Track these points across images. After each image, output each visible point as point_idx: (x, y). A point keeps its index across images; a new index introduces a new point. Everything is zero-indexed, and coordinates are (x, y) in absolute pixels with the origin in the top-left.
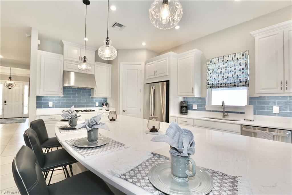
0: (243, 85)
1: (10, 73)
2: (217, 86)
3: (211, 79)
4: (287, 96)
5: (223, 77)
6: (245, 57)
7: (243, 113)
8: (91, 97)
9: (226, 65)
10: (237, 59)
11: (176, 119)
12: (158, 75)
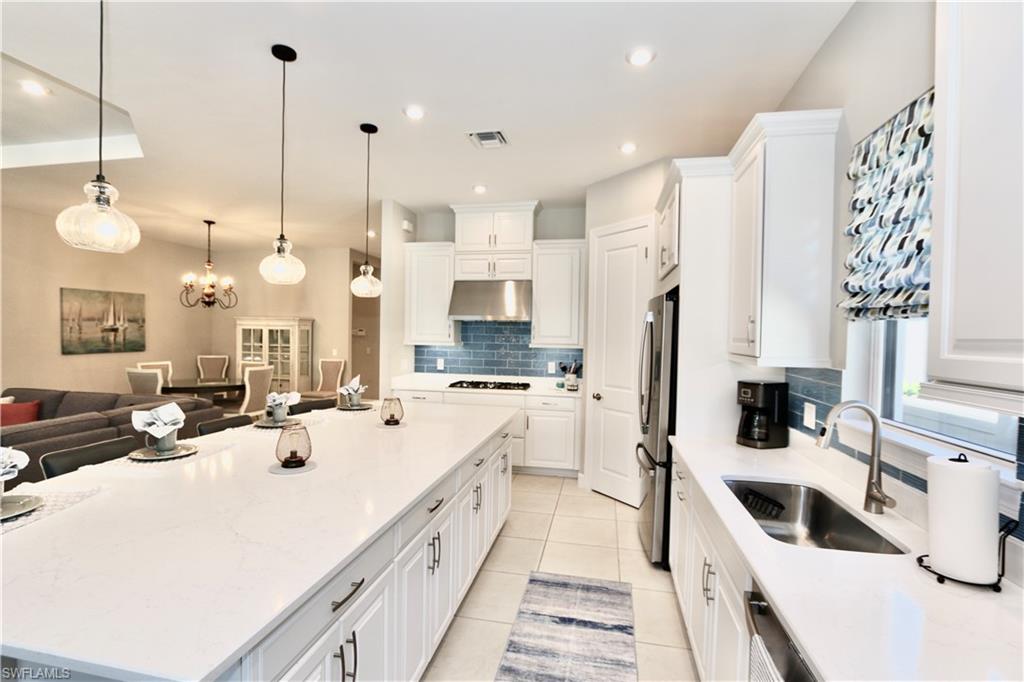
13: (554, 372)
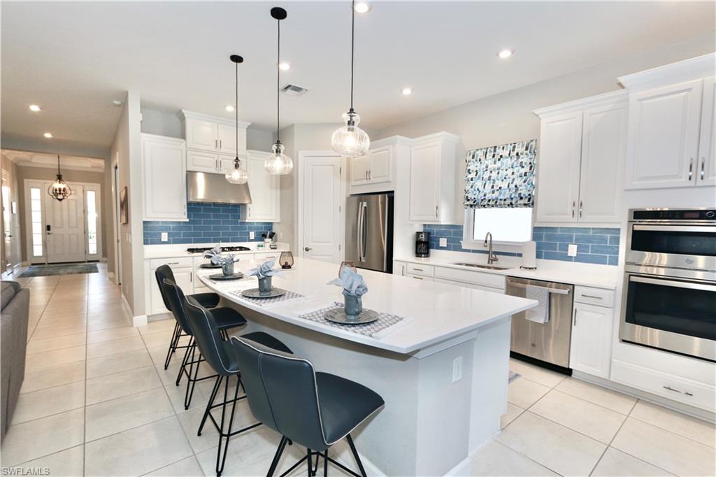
0: (525, 205)
1: (59, 165)
2: (483, 203)
3: (473, 189)
4: (589, 228)
5: (493, 187)
6: (530, 152)
7: (520, 255)
8: (239, 221)
9: (499, 164)
10: (517, 154)
11: (405, 266)
12: (373, 180)
13: (253, 238)
